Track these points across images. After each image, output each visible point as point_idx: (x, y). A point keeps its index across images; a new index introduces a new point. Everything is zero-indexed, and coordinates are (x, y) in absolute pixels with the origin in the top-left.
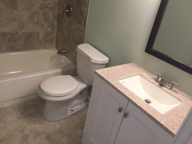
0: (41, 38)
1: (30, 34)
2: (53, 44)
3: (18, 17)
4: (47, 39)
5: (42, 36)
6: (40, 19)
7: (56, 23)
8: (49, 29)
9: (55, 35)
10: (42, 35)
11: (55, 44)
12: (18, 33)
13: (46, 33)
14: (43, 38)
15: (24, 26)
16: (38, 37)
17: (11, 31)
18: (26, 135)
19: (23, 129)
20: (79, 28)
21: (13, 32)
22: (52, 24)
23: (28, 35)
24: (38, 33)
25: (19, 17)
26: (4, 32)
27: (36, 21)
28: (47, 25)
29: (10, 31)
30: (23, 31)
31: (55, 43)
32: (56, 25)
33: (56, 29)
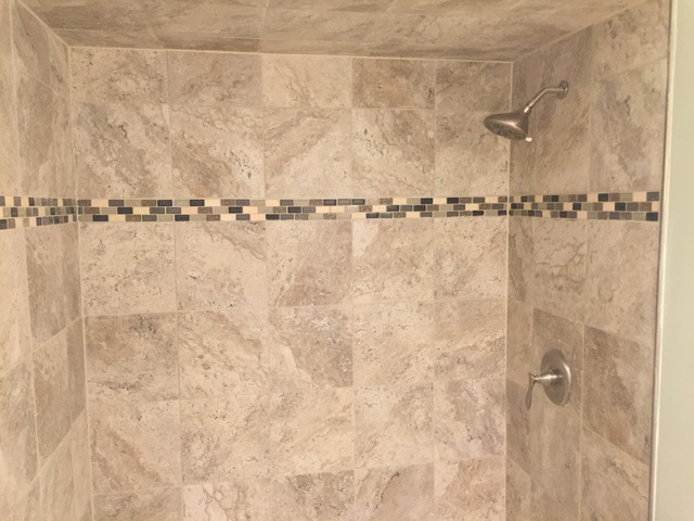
0: (439, 489)
1: (398, 474)
2: (495, 512)
3: (353, 412)
4: (467, 492)
5: (444, 481)
6: (436, 409)
7: (504, 422)
8: (475, 450)
9: (501, 474)
10: (444, 476)
11: (504, 515)
12: (351, 473)
13: (463, 467)
14: (448, 488)
15: (375, 443)
16: (428, 486)
17: (326, 469)
21: (335, 472)
22: (486, 428)
23: (387, 479)
24: (430, 469)
25: (357, 412)
26: (302, 473)
27: (422, 418)
28: (465, 433)
29: (323, 466)
30: (371, 465)
31: (501, 506)
32: (503, 430)
33: (503, 447)
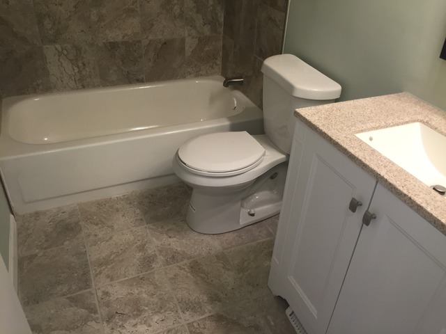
0: (188, 52)
1: (165, 43)
2: (217, 64)
3: (138, 6)
4: (202, 54)
5: (190, 47)
6: (186, 6)
7: (223, 15)
8: (207, 31)
9: (221, 44)
10: (190, 45)
11: (220, 66)
12: (140, 42)
13: (200, 40)
14: (192, 52)
15: (153, 25)
16: (182, 50)
17: (126, 39)
18: (149, 257)
19: (145, 245)
20: (271, 18)
21: (131, 41)
22: (213, 18)
23: (160, 46)
24: (183, 41)
25: (141, 6)
26: (112, 41)
27: (178, 11)
28: (202, 21)
29: (123, 37)
30: (150, 38)
31: (219, 62)
32: (222, 20)
33: (221, 30)
